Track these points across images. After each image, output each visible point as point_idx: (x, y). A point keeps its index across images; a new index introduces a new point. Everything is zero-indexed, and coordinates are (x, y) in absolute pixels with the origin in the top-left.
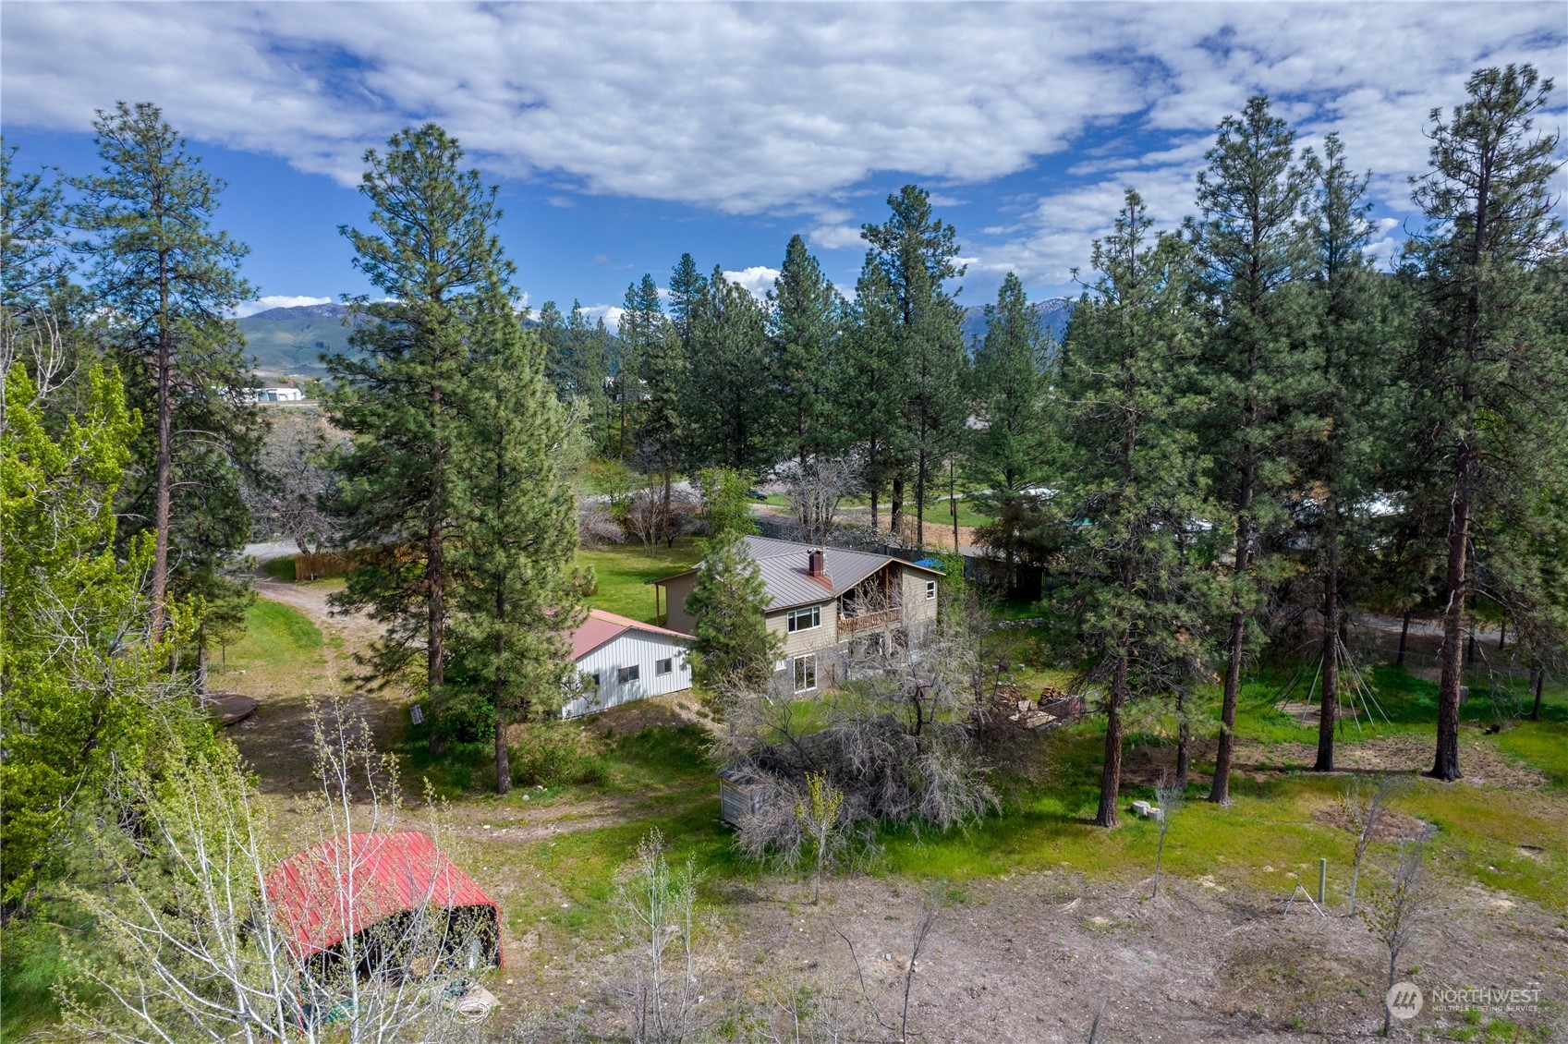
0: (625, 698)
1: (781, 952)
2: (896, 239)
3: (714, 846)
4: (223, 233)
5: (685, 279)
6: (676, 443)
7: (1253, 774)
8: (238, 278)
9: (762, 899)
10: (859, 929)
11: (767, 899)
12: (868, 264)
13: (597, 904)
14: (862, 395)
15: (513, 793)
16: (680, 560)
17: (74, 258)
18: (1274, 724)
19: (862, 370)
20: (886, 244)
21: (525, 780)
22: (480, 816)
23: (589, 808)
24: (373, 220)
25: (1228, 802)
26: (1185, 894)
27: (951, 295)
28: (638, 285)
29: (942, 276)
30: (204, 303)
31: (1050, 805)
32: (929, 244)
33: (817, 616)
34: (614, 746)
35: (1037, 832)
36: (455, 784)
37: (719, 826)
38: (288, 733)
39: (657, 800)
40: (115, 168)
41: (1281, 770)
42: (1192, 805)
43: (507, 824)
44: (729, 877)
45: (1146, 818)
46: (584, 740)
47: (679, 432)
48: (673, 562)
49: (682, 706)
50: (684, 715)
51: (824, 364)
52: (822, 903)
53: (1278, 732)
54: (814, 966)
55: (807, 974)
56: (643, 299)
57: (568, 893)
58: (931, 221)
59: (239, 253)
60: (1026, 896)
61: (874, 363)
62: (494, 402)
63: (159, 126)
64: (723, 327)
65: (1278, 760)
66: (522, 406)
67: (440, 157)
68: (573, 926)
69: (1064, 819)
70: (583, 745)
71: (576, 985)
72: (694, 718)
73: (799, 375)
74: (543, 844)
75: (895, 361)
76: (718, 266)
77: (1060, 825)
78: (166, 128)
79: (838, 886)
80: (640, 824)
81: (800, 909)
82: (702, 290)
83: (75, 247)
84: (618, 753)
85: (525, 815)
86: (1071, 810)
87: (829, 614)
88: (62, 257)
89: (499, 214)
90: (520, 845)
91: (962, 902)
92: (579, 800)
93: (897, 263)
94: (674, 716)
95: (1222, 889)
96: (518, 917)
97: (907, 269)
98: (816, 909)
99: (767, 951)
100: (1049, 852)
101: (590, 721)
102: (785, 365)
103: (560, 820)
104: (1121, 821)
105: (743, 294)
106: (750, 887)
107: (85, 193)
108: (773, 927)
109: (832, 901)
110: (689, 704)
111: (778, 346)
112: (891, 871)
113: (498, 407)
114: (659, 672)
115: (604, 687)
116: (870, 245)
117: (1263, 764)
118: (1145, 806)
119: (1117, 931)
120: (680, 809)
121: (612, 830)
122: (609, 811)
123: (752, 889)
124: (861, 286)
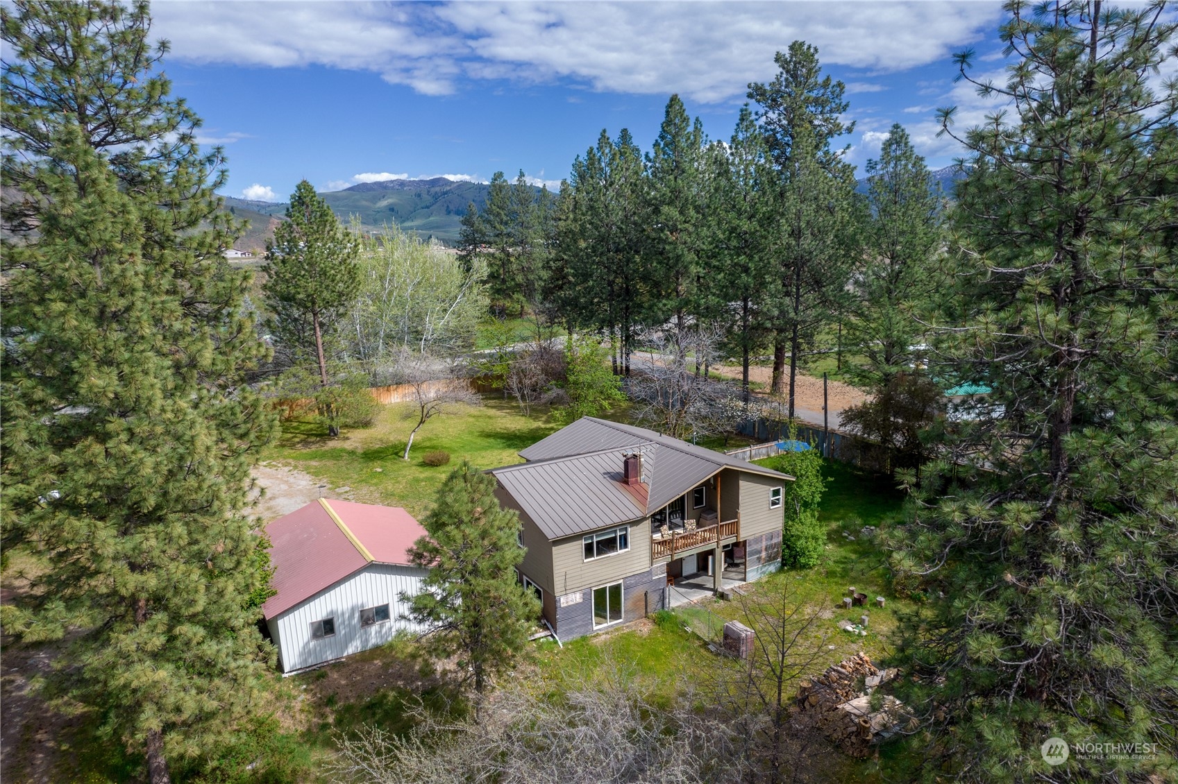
0: (372, 642)
2: (782, 97)
20: (773, 104)
29: (830, 133)
33: (624, 538)
34: (331, 719)
48: (546, 422)
51: (702, 225)
58: (819, 78)
70: (296, 713)
73: (673, 237)
84: (331, 731)
87: (640, 537)
93: (784, 122)
97: (793, 128)
101: (317, 676)
102: (661, 228)
115: (341, 631)
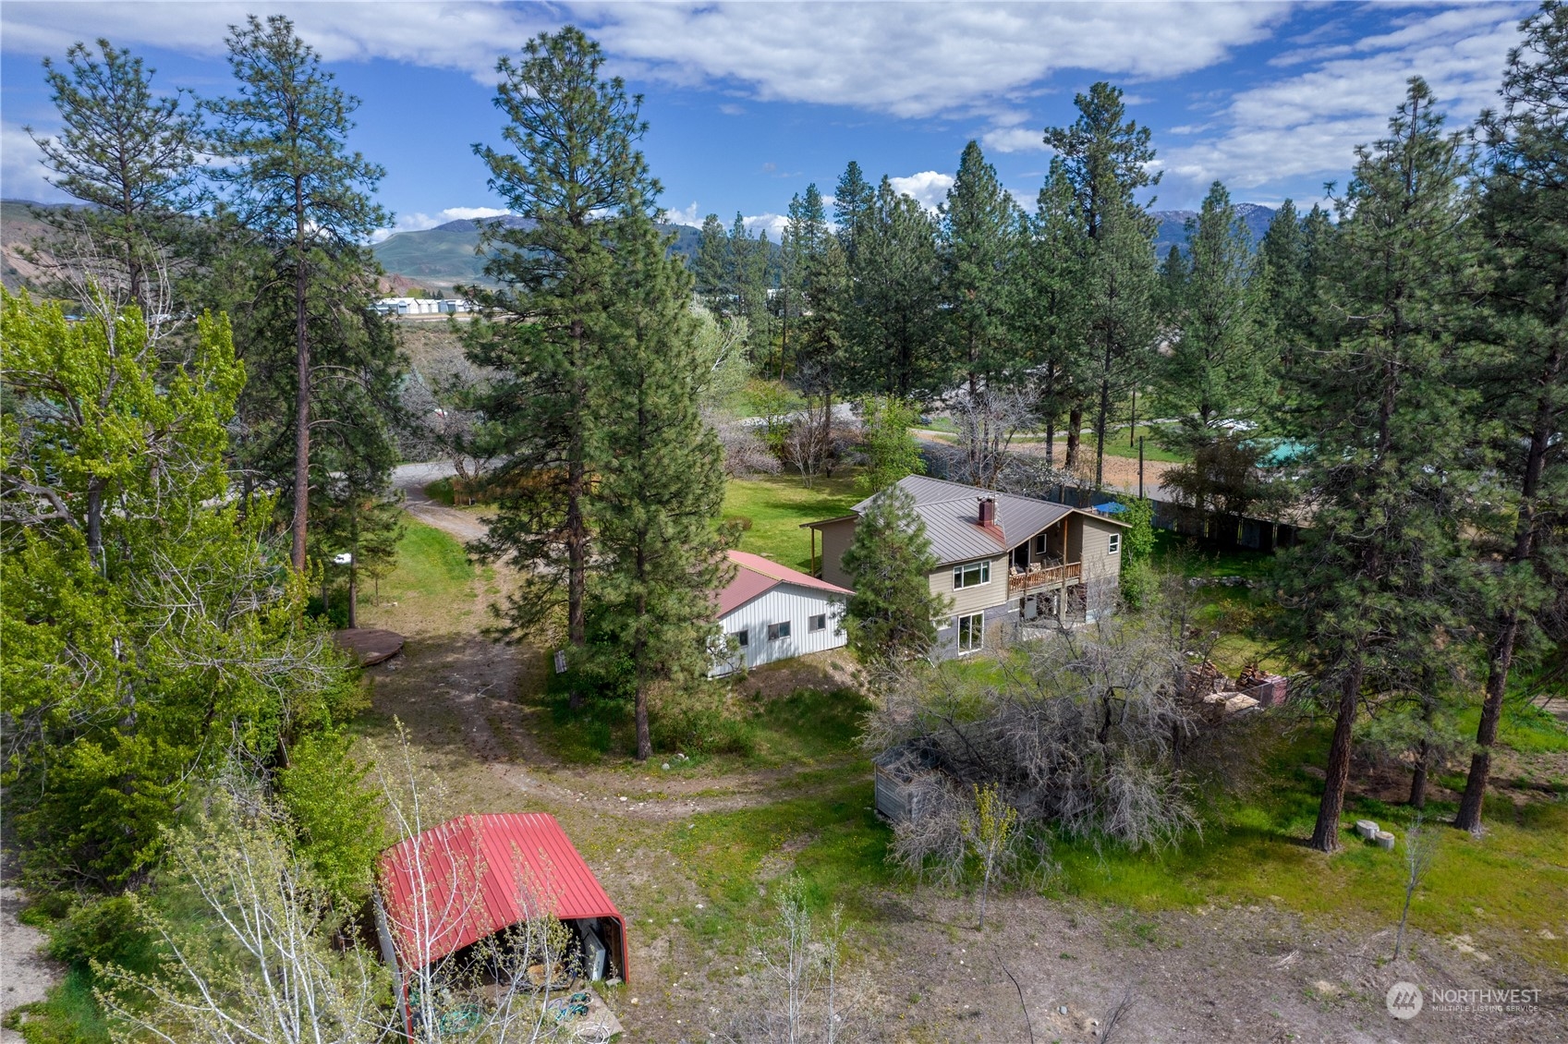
0: (775, 656)
1: (938, 990)
2: (1082, 143)
3: (866, 842)
4: (357, 155)
5: (851, 187)
6: (837, 366)
7: (1508, 793)
8: (372, 203)
9: (918, 918)
10: (1030, 968)
11: (923, 918)
12: (1052, 172)
13: (735, 908)
14: (1041, 319)
15: (654, 759)
16: (839, 492)
17: (213, 186)
18: (1530, 726)
19: (1043, 290)
20: (1072, 149)
21: (666, 746)
22: (618, 785)
23: (731, 782)
24: (506, 138)
25: (1480, 830)
26: (1434, 959)
27: (1143, 205)
28: (803, 195)
29: (1134, 185)
30: (340, 231)
31: (1255, 817)
32: (1121, 148)
33: (986, 571)
34: (762, 710)
35: (1239, 851)
36: (595, 745)
37: (873, 819)
38: (432, 675)
39: (805, 777)
40: (250, 88)
41: (1546, 790)
42: (1431, 829)
43: (642, 797)
44: (882, 885)
45: (1374, 843)
46: (730, 702)
47: (840, 353)
48: (831, 494)
49: (835, 667)
50: (838, 677)
51: (999, 283)
52: (987, 929)
53: (1538, 737)
54: (976, 1014)
55: (968, 1023)
56: (809, 207)
57: (704, 887)
58: (1123, 123)
59: (374, 175)
60: (1228, 940)
61: (1057, 285)
62: (633, 342)
63: (291, 40)
64: (890, 243)
65: (1542, 777)
66: (665, 344)
67: (580, 65)
68: (707, 933)
69: (1271, 836)
70: (729, 707)
71: (706, 1011)
72: (848, 680)
73: (971, 295)
74: (682, 825)
75: (1079, 281)
76: (886, 177)
77: (1267, 844)
78: (298, 42)
79: (1006, 906)
80: (785, 807)
81: (961, 934)
82: (869, 200)
83: (213, 175)
84: (765, 719)
85: (663, 787)
86: (1280, 825)
87: (999, 569)
88: (201, 186)
89: (644, 127)
90: (656, 823)
91: (1151, 941)
92: (722, 772)
93: (1083, 171)
94: (828, 678)
95: (1484, 957)
96: (649, 916)
97: (1094, 178)
98: (979, 937)
99: (921, 988)
100: (1256, 880)
101: (738, 679)
102: (957, 286)
103: (701, 796)
104: (1344, 845)
105: (912, 204)
106: (905, 901)
107: (220, 117)
108: (930, 956)
109: (998, 927)
110: (843, 665)
111: (950, 264)
112: (1068, 892)
113: (638, 347)
114: (812, 628)
115: (752, 643)
116: (1055, 152)
117: (1522, 780)
118: (1372, 827)
119: (1349, 1004)
120: (830, 790)
121: (756, 813)
122: (753, 788)
123: (907, 902)
124: (1044, 197)
